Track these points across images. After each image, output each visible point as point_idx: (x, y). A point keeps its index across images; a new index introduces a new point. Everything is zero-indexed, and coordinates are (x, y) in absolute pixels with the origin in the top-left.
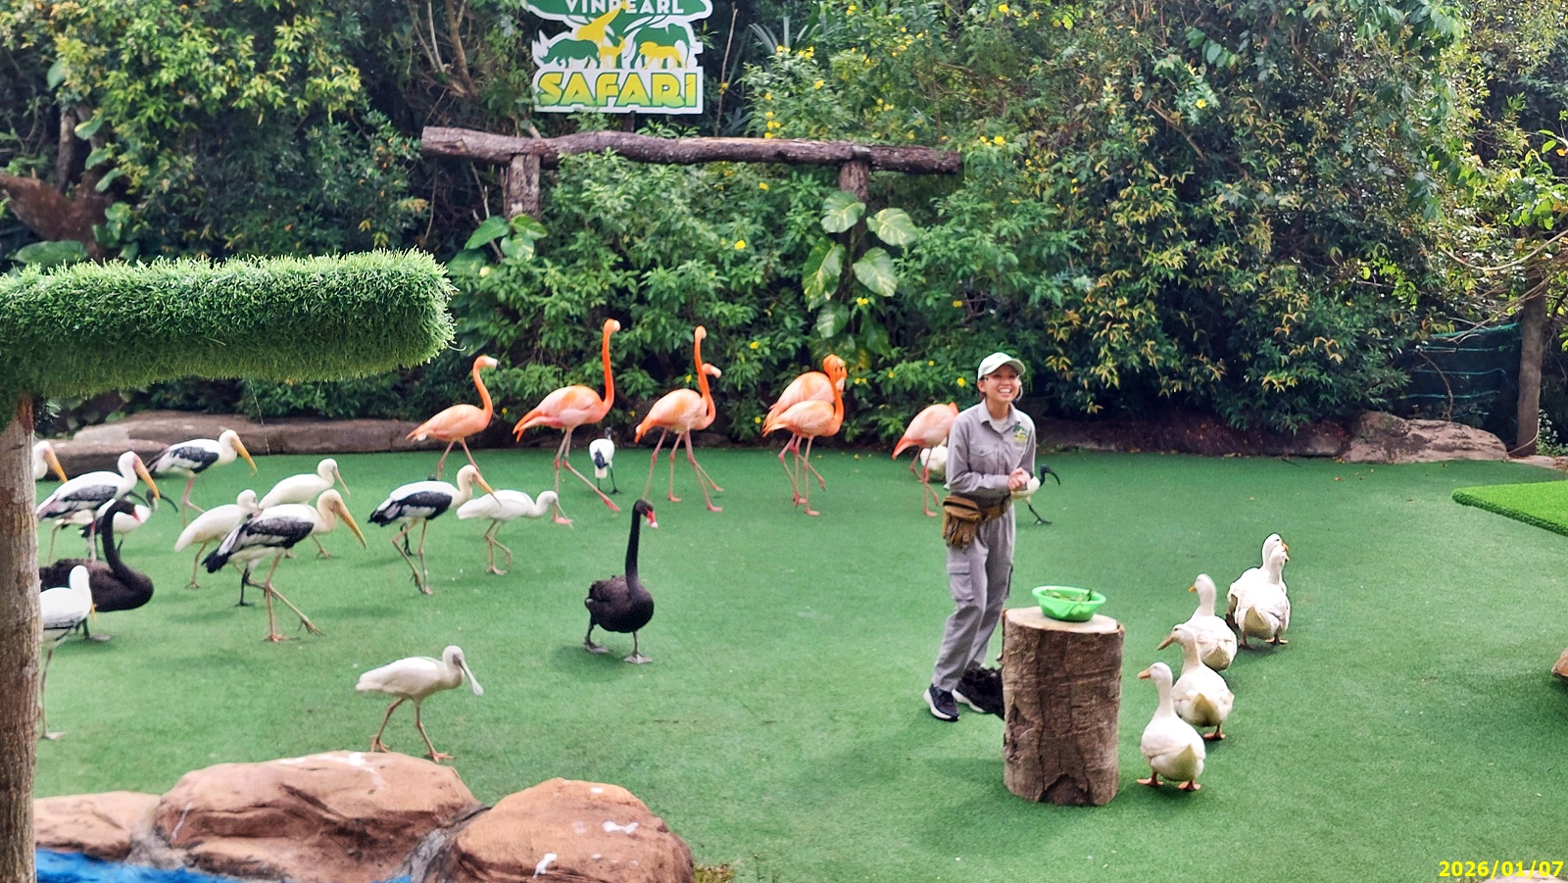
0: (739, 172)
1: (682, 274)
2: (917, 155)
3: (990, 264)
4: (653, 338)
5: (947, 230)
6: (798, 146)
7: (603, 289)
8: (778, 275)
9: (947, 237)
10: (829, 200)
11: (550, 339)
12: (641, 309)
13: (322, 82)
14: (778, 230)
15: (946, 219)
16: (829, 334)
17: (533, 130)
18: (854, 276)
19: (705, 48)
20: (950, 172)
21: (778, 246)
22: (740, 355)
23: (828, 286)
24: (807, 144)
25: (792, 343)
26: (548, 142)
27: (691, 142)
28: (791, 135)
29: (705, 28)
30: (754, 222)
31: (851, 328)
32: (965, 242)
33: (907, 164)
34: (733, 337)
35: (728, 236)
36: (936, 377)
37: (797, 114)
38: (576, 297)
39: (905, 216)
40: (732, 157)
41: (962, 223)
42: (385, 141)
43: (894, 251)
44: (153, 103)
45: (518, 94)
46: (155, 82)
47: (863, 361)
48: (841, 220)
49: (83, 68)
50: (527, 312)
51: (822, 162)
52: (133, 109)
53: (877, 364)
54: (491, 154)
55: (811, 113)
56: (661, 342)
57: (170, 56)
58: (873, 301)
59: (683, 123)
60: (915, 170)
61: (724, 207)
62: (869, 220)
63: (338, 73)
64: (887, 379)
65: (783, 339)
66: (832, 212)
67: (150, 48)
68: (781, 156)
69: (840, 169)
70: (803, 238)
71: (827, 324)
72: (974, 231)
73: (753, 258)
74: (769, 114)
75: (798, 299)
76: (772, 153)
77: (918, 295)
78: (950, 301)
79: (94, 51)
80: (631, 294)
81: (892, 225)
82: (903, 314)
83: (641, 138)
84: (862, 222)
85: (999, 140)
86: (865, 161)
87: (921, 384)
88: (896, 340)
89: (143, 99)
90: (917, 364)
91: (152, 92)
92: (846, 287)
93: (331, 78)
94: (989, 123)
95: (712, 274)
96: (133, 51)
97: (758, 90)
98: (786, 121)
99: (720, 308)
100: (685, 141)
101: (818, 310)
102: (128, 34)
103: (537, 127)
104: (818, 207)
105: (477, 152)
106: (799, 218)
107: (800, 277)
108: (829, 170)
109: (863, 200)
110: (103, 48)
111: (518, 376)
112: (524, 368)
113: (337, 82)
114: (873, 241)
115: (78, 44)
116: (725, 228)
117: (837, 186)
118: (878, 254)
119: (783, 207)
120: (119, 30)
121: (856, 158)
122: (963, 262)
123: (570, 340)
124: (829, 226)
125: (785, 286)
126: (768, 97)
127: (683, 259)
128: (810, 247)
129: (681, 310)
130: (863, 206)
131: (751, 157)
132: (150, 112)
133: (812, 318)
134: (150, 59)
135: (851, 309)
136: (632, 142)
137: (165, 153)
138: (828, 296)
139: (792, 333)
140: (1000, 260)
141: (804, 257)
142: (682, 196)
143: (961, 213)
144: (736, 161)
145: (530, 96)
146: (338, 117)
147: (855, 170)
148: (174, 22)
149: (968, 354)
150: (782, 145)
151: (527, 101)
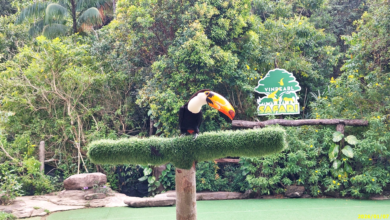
0: (310, 128)
1: (297, 154)
2: (357, 121)
3: (378, 149)
4: (291, 170)
5: (367, 140)
6: (325, 121)
7: (277, 158)
8: (321, 153)
9: (367, 142)
10: (334, 134)
11: (265, 171)
12: (287, 163)
13: (209, 111)
14: (321, 142)
15: (366, 137)
16: (336, 168)
17: (258, 120)
18: (342, 153)
19: (300, 98)
20: (366, 126)
21: (321, 146)
22: (313, 174)
23: (335, 156)
24: (328, 120)
25: (326, 171)
26: (262, 122)
27: (297, 121)
28: (323, 118)
29: (299, 93)
30: (315, 140)
31: (342, 166)
32: (371, 143)
33: (354, 124)
34: (311, 169)
35: (308, 144)
36: (366, 179)
37: (324, 113)
38: (271, 160)
39: (355, 137)
40: (308, 124)
41: (370, 138)
42: (224, 124)
43: (352, 146)
44: (172, 118)
45: (254, 112)
46: (172, 113)
47: (346, 175)
48: (338, 139)
49: (156, 111)
50: (258, 164)
51: (331, 124)
52: (167, 119)
53: (350, 176)
54: (249, 126)
55: (328, 112)
56: (293, 171)
57: (175, 107)
58: (347, 159)
59: (295, 116)
60: (356, 125)
61: (306, 137)
62: (345, 138)
63: (213, 109)
64: (353, 180)
65: (324, 170)
66: (335, 137)
67: (171, 106)
68: (321, 123)
69: (336, 126)
70: (328, 143)
71: (336, 165)
72: (374, 140)
73: (315, 149)
74: (317, 114)
75: (327, 159)
76: (319, 122)
77: (360, 157)
78: (368, 159)
79: (159, 107)
80: (284, 159)
81: (351, 139)
82: (355, 162)
83: (285, 121)
84: (343, 139)
85: (378, 117)
86: (343, 123)
87: (362, 181)
88: (354, 169)
89: (170, 117)
90: (361, 176)
91: (172, 115)
92: (340, 156)
93: (211, 110)
94: (375, 113)
95: (305, 154)
96: (167, 106)
97: (313, 108)
98: (321, 115)
99: (307, 162)
100: (295, 121)
101: (333, 162)
102: (166, 103)
103: (259, 119)
104: (331, 136)
105: (245, 126)
106: (327, 139)
107: (328, 154)
108: (334, 126)
109: (343, 133)
110: (160, 106)
111: (257, 180)
112: (258, 178)
113: (213, 111)
114: (346, 144)
115: (155, 105)
116: (307, 142)
117: (336, 130)
118: (348, 147)
119: (322, 136)
120: (164, 102)
121: (340, 123)
122: (372, 149)
123: (269, 171)
124: (335, 140)
125: (323, 156)
126: (316, 109)
127: (297, 150)
128: (330, 146)
129: (297, 163)
130: (343, 135)
131: (312, 124)
132: (171, 120)
133: (331, 164)
134: (171, 108)
135: (341, 162)
136: (283, 122)
137: (174, 129)
138: (335, 158)
139: (326, 168)
140: (382, 148)
141: (329, 149)
142: (296, 134)
143: (370, 136)
144: (309, 125)
145: (257, 112)
146: (213, 119)
147: (341, 126)
148: (175, 100)
149: (374, 173)
150: (321, 120)
151: (256, 113)
